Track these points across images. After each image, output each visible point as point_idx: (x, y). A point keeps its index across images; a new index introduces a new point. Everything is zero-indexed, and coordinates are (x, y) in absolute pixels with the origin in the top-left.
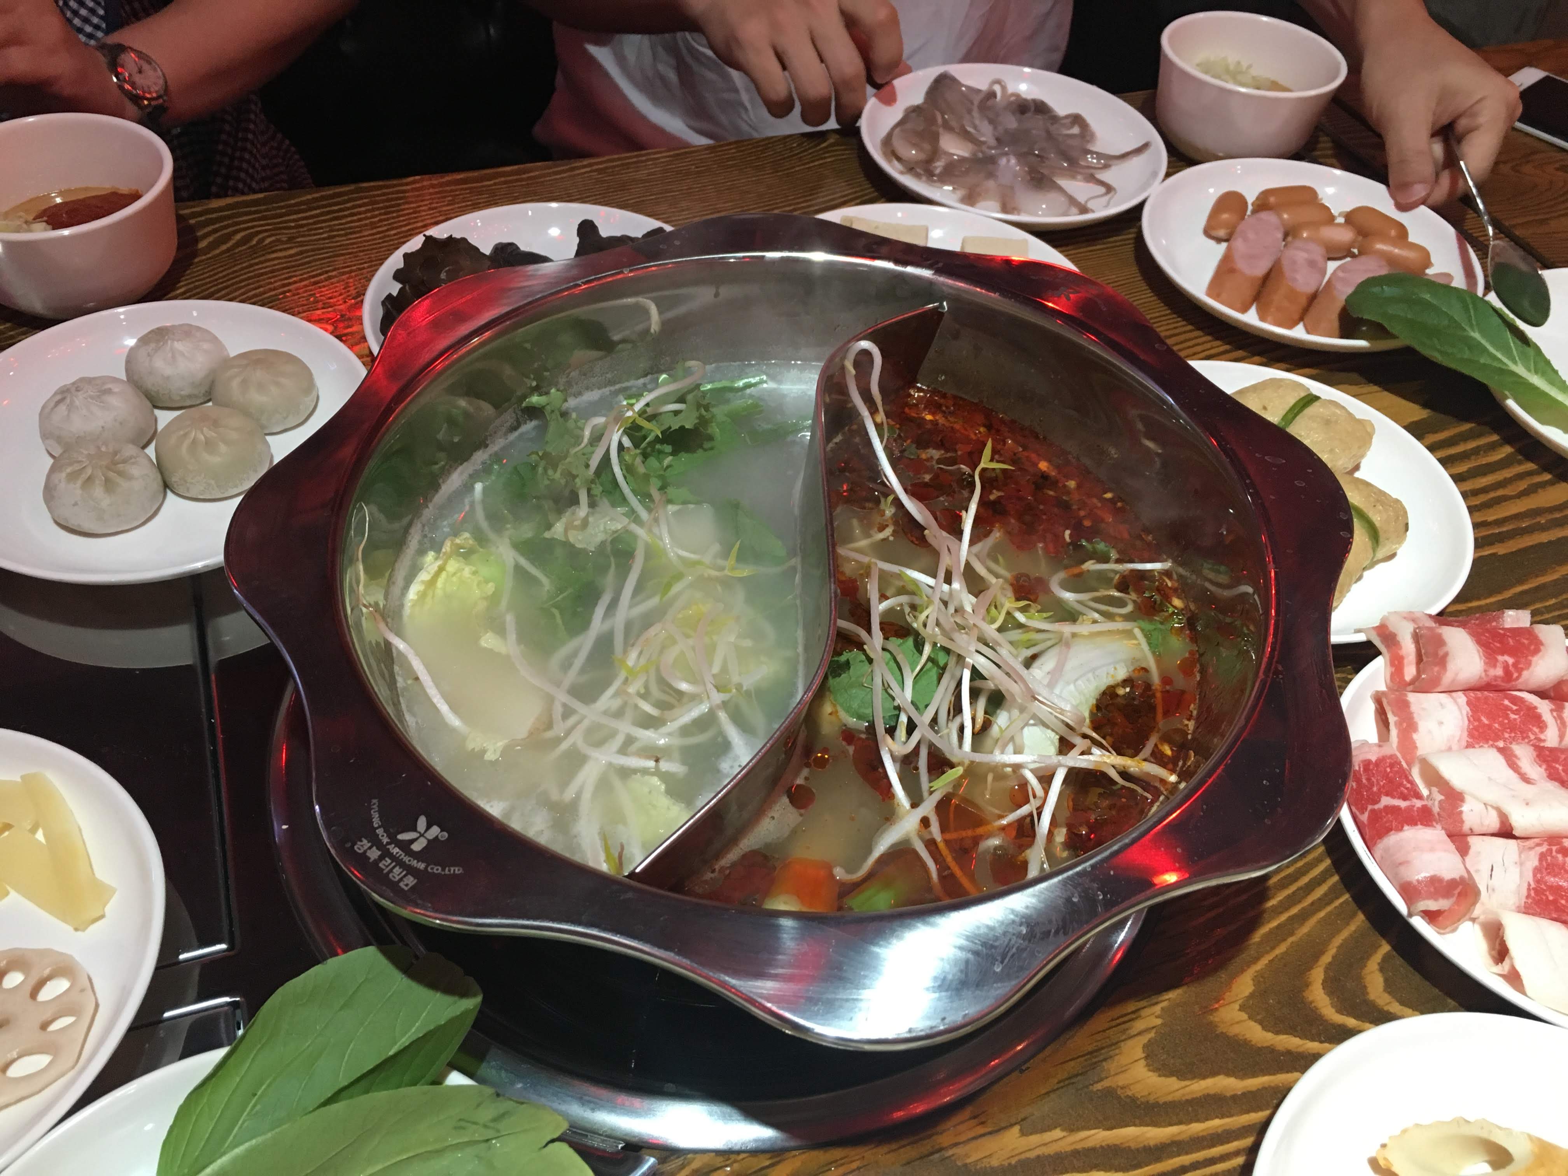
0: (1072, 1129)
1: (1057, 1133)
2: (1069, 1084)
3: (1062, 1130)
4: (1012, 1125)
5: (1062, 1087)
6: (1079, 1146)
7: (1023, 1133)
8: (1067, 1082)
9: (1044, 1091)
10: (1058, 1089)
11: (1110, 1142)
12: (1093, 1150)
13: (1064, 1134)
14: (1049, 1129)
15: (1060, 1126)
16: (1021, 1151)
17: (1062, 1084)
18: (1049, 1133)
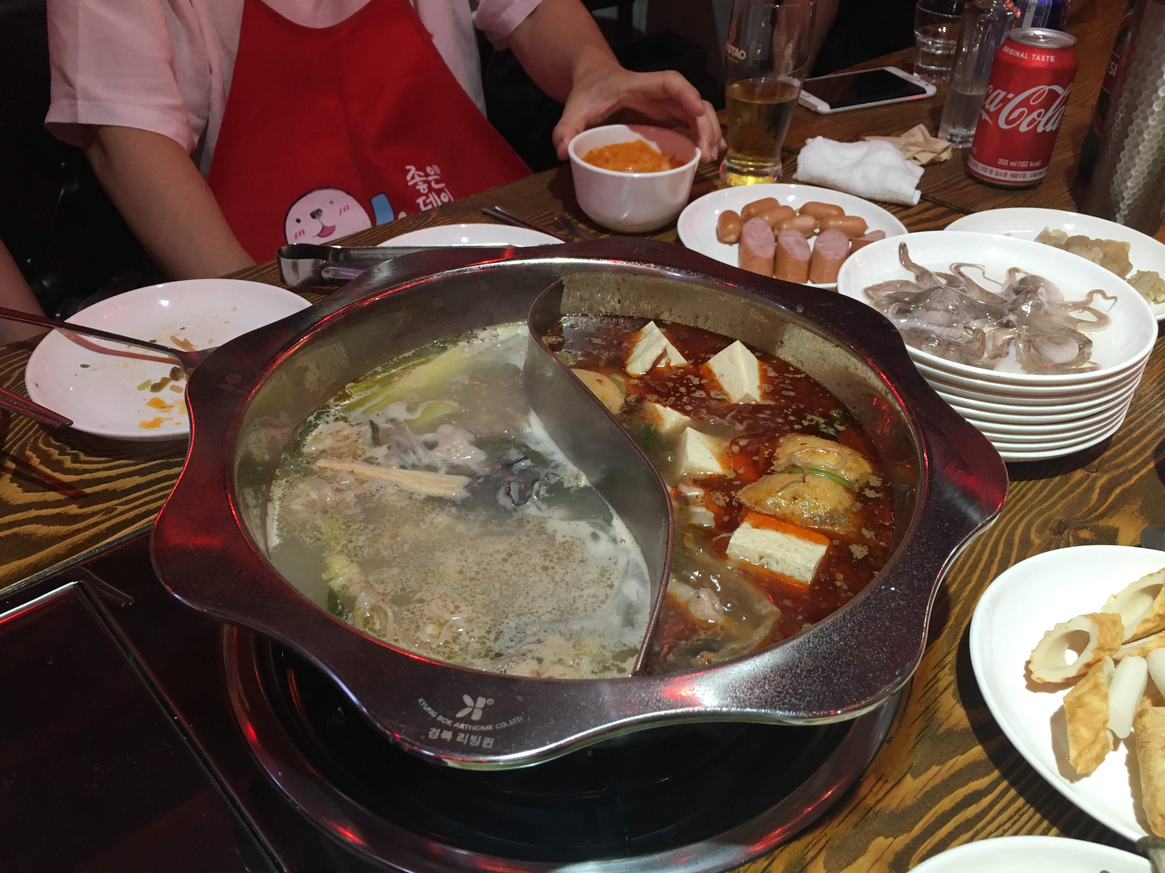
0: (942, 763)
1: (935, 769)
2: (923, 736)
3: (937, 765)
4: (905, 775)
5: (920, 740)
6: (952, 771)
7: (915, 777)
8: (921, 735)
9: (912, 746)
10: (918, 742)
11: (967, 762)
12: (961, 770)
13: (939, 768)
14: (928, 768)
15: (933, 763)
16: (920, 789)
17: (919, 738)
18: (930, 771)
